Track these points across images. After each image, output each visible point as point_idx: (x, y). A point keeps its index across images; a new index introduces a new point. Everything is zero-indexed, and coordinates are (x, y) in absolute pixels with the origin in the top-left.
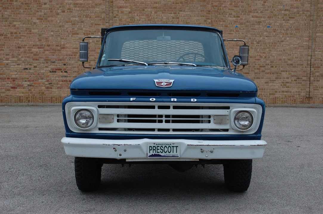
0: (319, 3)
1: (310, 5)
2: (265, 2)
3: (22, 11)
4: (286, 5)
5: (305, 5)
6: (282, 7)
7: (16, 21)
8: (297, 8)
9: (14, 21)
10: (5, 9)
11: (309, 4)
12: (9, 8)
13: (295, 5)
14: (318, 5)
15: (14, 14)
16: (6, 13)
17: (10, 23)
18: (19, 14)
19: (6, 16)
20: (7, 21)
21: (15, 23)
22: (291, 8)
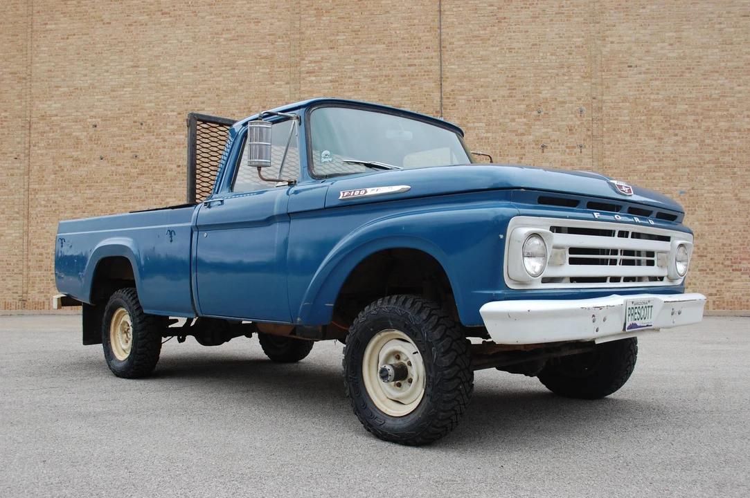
0: (605, 157)
1: (591, 160)
2: (522, 158)
3: (178, 183)
4: (555, 161)
5: (583, 161)
6: (548, 164)
7: (170, 197)
8: (572, 164)
9: (167, 197)
10: (158, 180)
11: (590, 158)
12: (162, 179)
13: (568, 161)
14: (604, 160)
15: (168, 187)
16: (157, 186)
17: (162, 201)
18: (174, 187)
19: (157, 190)
20: (158, 197)
21: (168, 200)
22: (562, 165)
